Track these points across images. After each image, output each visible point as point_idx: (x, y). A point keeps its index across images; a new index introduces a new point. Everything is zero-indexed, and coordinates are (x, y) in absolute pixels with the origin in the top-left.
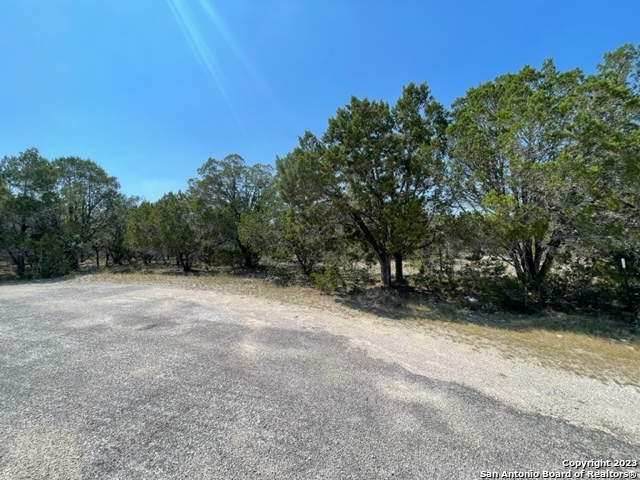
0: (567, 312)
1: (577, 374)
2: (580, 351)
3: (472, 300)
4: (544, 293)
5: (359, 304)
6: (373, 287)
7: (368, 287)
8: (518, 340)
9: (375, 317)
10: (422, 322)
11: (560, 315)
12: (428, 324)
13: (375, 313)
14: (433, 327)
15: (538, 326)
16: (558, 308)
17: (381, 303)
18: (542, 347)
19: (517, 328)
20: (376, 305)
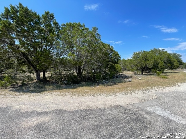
0: (85, 82)
1: (85, 96)
2: (86, 90)
3: (66, 82)
4: (81, 78)
5: (24, 90)
6: (32, 82)
7: (30, 82)
8: (75, 91)
9: (30, 93)
10: (49, 92)
11: (84, 83)
12: (51, 92)
13: (30, 92)
14: (53, 92)
15: (79, 86)
16: (84, 81)
17: (35, 88)
18: (79, 91)
19: (75, 88)
20: (32, 89)
